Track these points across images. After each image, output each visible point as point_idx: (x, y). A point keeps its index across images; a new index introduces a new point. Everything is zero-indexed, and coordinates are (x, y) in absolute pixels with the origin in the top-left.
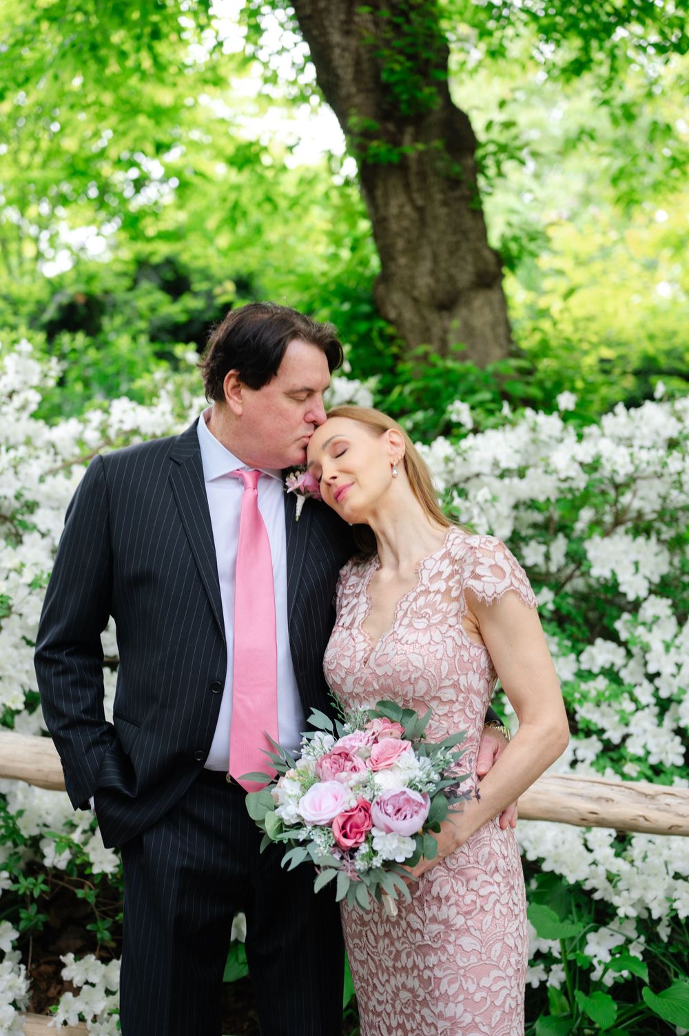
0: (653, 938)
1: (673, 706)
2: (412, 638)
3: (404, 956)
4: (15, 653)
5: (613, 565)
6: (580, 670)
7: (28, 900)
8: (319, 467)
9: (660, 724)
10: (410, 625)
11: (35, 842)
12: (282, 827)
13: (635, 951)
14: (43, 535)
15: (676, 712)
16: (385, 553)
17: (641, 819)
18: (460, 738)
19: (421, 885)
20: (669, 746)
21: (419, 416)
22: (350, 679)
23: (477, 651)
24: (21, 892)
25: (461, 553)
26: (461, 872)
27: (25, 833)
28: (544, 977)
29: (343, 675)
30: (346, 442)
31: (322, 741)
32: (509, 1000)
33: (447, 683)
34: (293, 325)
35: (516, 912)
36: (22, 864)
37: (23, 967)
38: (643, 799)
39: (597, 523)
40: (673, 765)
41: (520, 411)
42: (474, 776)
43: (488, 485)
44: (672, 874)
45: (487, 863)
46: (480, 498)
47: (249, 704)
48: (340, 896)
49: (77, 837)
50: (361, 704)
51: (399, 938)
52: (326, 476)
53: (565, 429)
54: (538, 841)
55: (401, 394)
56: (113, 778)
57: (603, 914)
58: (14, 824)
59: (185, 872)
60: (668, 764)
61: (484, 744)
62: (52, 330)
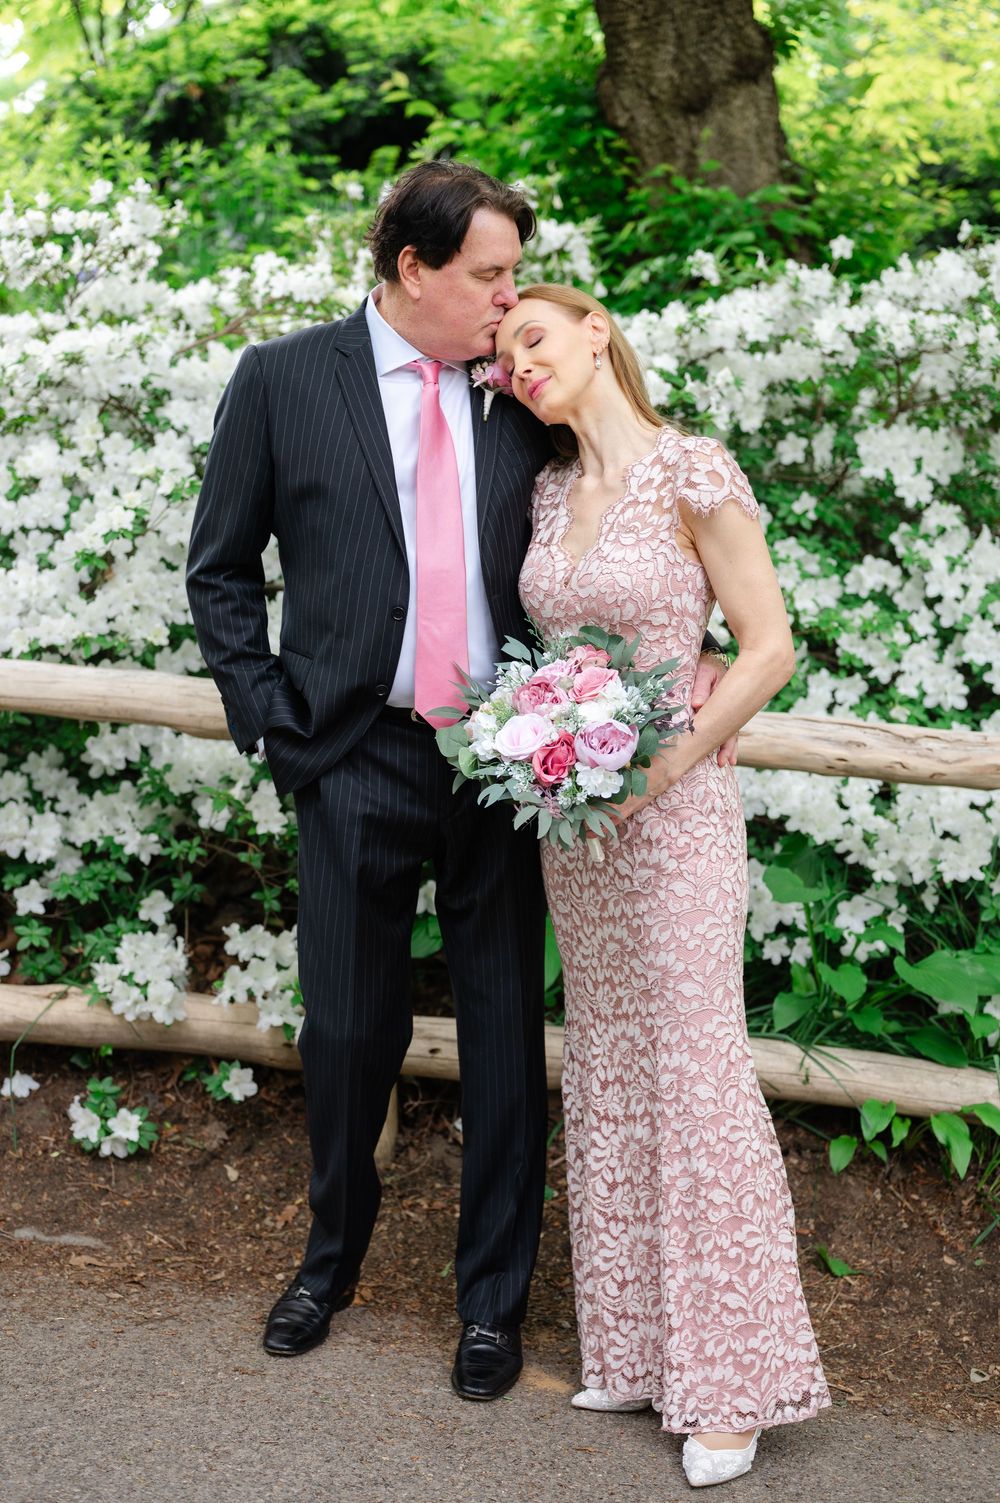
0: (916, 908)
1: (958, 636)
2: (619, 555)
3: (611, 905)
4: (153, 578)
5: (889, 464)
6: (845, 594)
7: (180, 868)
8: (511, 358)
9: (939, 661)
10: (617, 540)
11: (186, 801)
12: (477, 763)
13: (896, 922)
14: (180, 434)
15: (960, 645)
16: (588, 458)
17: (898, 767)
18: (673, 664)
19: (630, 827)
20: (948, 687)
21: (658, 263)
22: (550, 603)
23: (692, 569)
24: (174, 857)
25: (675, 458)
26: (674, 812)
27: (176, 790)
28: (786, 952)
29: (541, 598)
30: (541, 329)
31: (519, 672)
32: (725, 949)
33: (658, 605)
34: (477, 191)
35: (735, 855)
36: (171, 828)
37: (180, 940)
38: (901, 743)
39: (880, 408)
40: (953, 708)
41: (779, 263)
42: (689, 708)
43: (731, 364)
44: (940, 833)
45: (703, 802)
46: (719, 382)
47: (436, 632)
48: (541, 834)
49: (237, 792)
50: (562, 630)
51: (606, 886)
52: (519, 370)
53: (837, 285)
54: (780, 797)
55: (634, 230)
56: (284, 717)
57: (858, 880)
58: (162, 780)
59: (368, 820)
60: (947, 707)
61: (701, 674)
62: (158, 137)
